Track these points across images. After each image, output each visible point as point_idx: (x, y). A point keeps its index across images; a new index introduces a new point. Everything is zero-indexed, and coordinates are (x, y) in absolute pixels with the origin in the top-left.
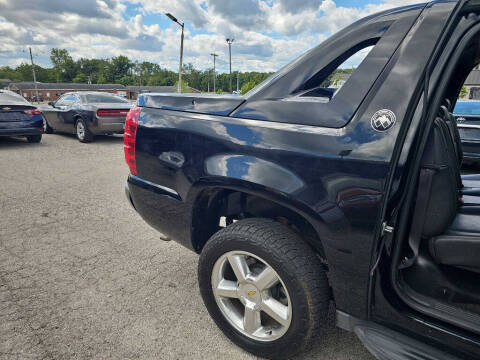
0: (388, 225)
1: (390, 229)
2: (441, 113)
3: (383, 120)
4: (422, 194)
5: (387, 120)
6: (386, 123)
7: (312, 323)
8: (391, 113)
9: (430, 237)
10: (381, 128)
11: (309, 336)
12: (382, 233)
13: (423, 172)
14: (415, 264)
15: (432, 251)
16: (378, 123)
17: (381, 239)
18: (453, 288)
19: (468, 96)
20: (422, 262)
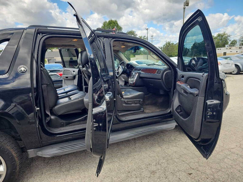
0: (37, 107)
1: (38, 109)
2: (41, 67)
3: (23, 69)
4: (45, 94)
5: (24, 69)
6: (24, 70)
7: (18, 162)
8: (25, 66)
9: (52, 108)
10: (23, 72)
11: (18, 169)
12: (36, 111)
13: (43, 86)
14: (51, 119)
15: (55, 112)
16: (21, 70)
17: (36, 113)
18: (64, 121)
19: (47, 62)
20: (53, 117)
